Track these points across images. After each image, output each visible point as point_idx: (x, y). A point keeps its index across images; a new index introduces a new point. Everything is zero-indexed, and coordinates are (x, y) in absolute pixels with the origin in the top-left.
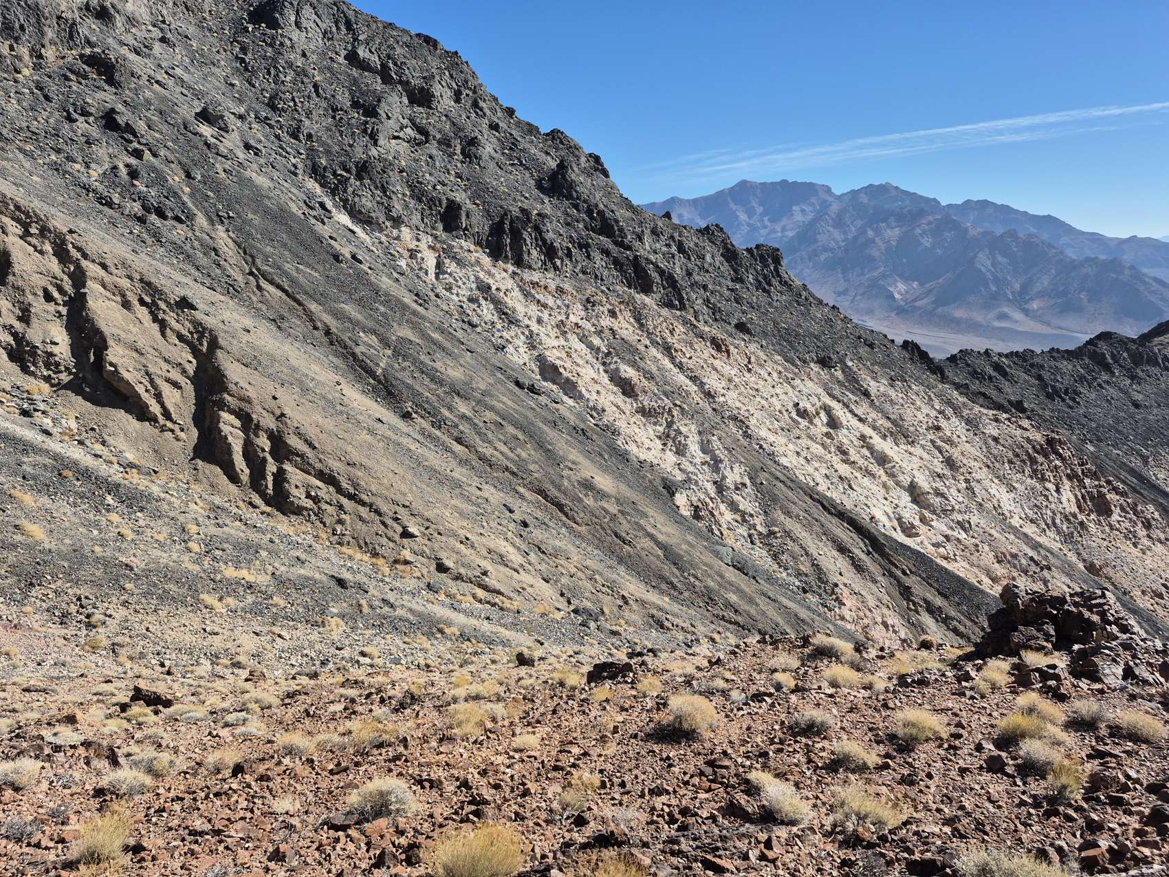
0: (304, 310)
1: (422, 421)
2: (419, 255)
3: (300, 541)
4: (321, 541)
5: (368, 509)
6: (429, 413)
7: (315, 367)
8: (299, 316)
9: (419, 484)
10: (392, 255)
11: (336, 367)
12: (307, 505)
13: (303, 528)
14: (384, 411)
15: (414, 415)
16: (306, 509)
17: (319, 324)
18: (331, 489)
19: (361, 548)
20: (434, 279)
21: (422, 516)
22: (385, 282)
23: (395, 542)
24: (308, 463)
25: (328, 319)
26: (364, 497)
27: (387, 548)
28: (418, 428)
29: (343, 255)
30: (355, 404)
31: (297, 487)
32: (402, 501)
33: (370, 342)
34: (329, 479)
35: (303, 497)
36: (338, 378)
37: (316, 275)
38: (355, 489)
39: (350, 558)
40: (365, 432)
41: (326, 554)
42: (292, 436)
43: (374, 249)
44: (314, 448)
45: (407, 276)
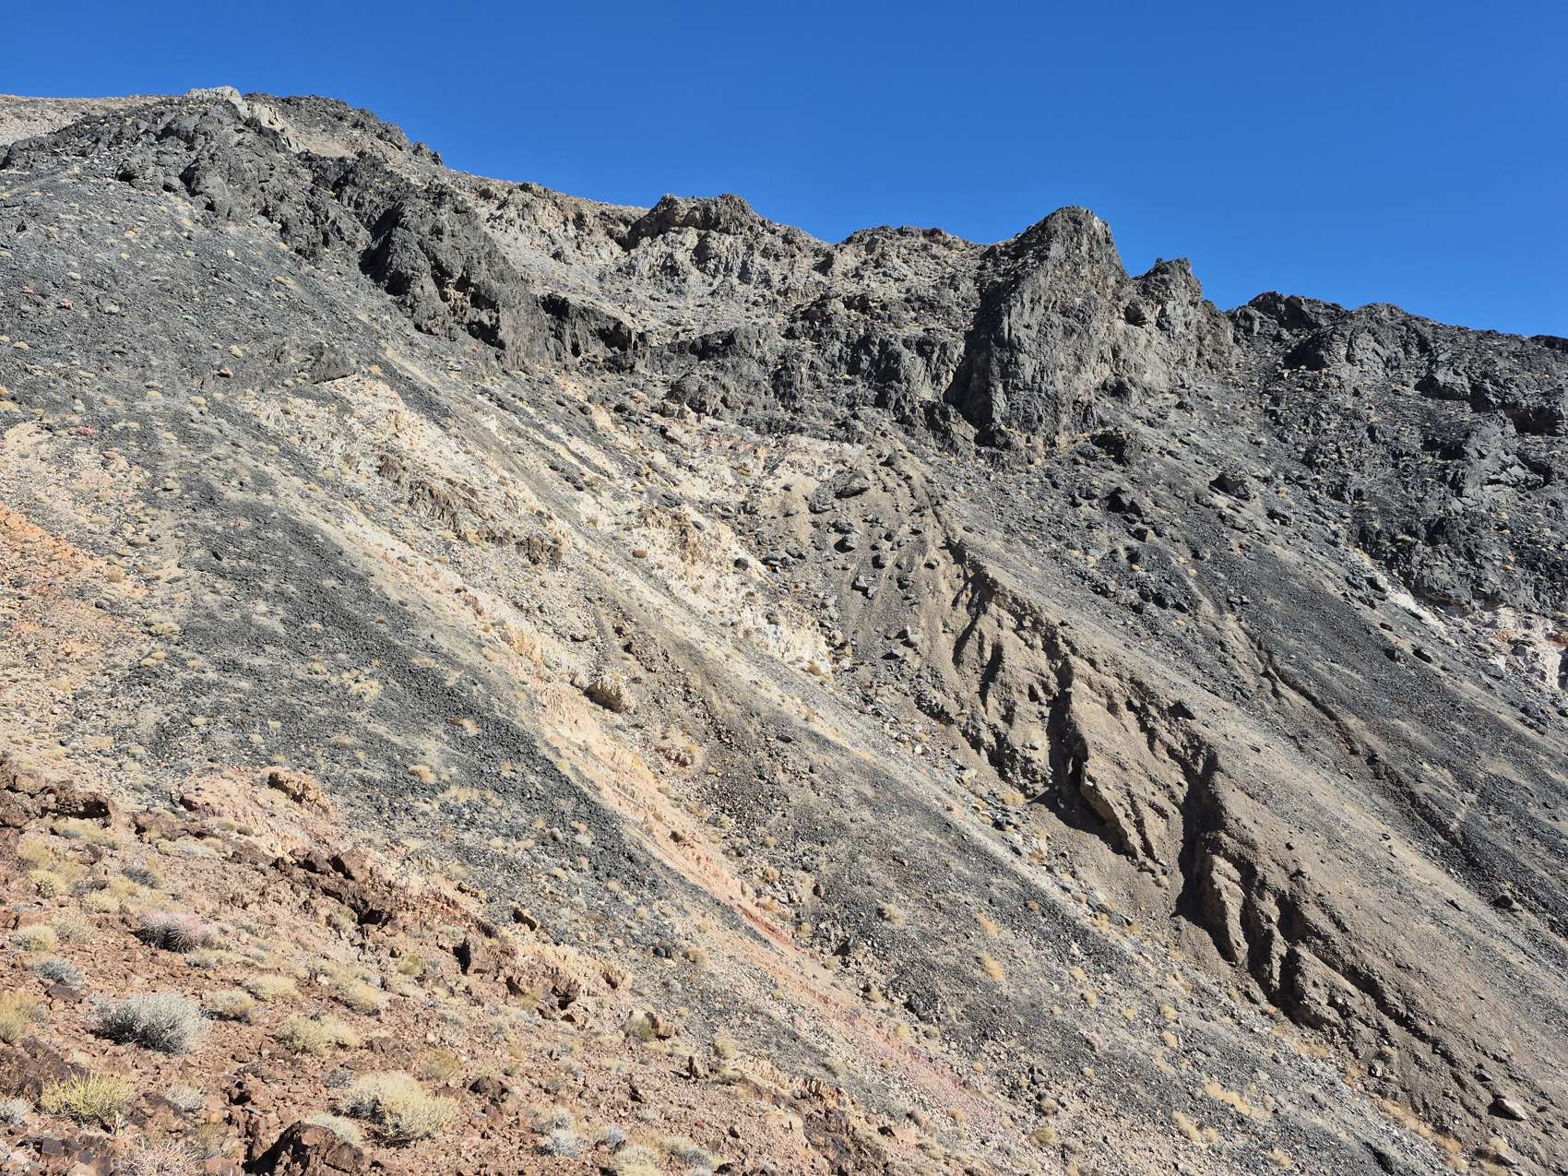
0: (1338, 725)
1: (1532, 917)
2: (1530, 649)
3: (1317, 1071)
4: (1349, 1080)
5: (1429, 1047)
6: (1545, 906)
7: (1349, 808)
8: (1328, 734)
9: (1525, 1026)
10: (1481, 649)
11: (1384, 813)
12: (1330, 1017)
13: (1322, 1052)
14: (1462, 890)
15: (1516, 905)
16: (1328, 1022)
17: (1359, 747)
18: (1369, 999)
19: (1416, 1110)
20: (1556, 687)
21: (1532, 1085)
22: (1468, 690)
23: (1479, 1117)
24: (1334, 952)
25: (1373, 740)
26: (1423, 1025)
27: (1463, 1124)
28: (1523, 928)
29: (1401, 650)
30: (1412, 873)
31: (1315, 984)
32: (1492, 1047)
33: (1440, 779)
34: (1368, 985)
35: (1324, 1002)
36: (1385, 828)
37: (1358, 677)
38: (1408, 1009)
39: (1397, 1121)
40: (1427, 919)
41: (1357, 1103)
42: (1311, 905)
43: (1452, 641)
44: (1345, 930)
45: (1507, 681)
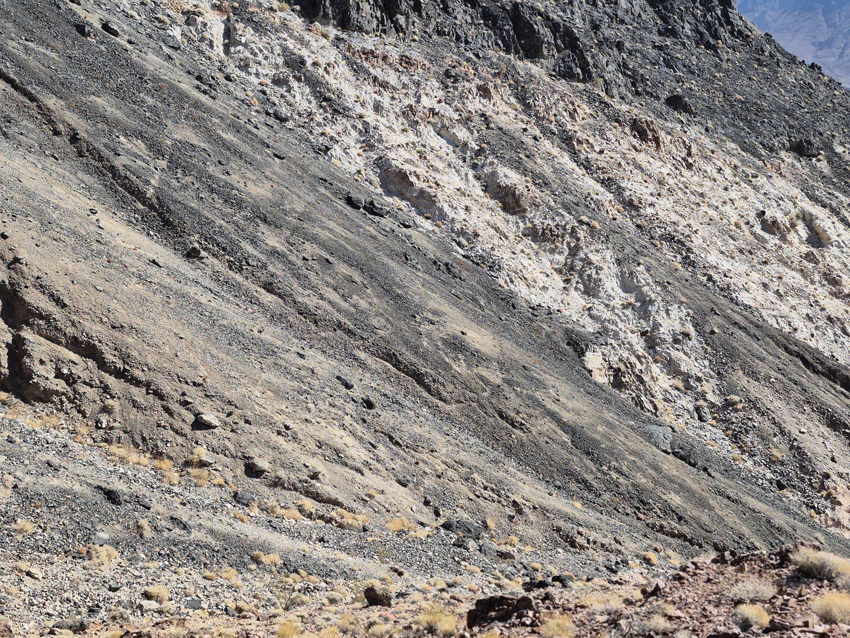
0: (39, 107)
1: (215, 261)
2: (199, 19)
3: (51, 439)
4: (80, 438)
5: (144, 390)
6: (224, 249)
7: (59, 190)
8: (31, 116)
9: (214, 352)
10: (160, 21)
11: (89, 188)
12: (59, 388)
13: (54, 421)
14: (160, 248)
15: (203, 253)
16: (57, 393)
17: (61, 127)
18: (91, 363)
19: (136, 445)
20: (222, 54)
21: (222, 398)
22: (152, 62)
23: (185, 435)
24: (56, 328)
25: (73, 119)
26: (138, 373)
27: (174, 445)
28: (209, 272)
29: (91, 25)
30: (119, 240)
31: (42, 362)
32: (191, 375)
33: (135, 150)
34: (89, 350)
35: (52, 376)
36: (92, 204)
37: (53, 55)
38: (125, 362)
39: (122, 460)
40: (135, 280)
41: (87, 456)
42: (31, 289)
43: (135, 14)
44: (64, 306)
45: (184, 51)
